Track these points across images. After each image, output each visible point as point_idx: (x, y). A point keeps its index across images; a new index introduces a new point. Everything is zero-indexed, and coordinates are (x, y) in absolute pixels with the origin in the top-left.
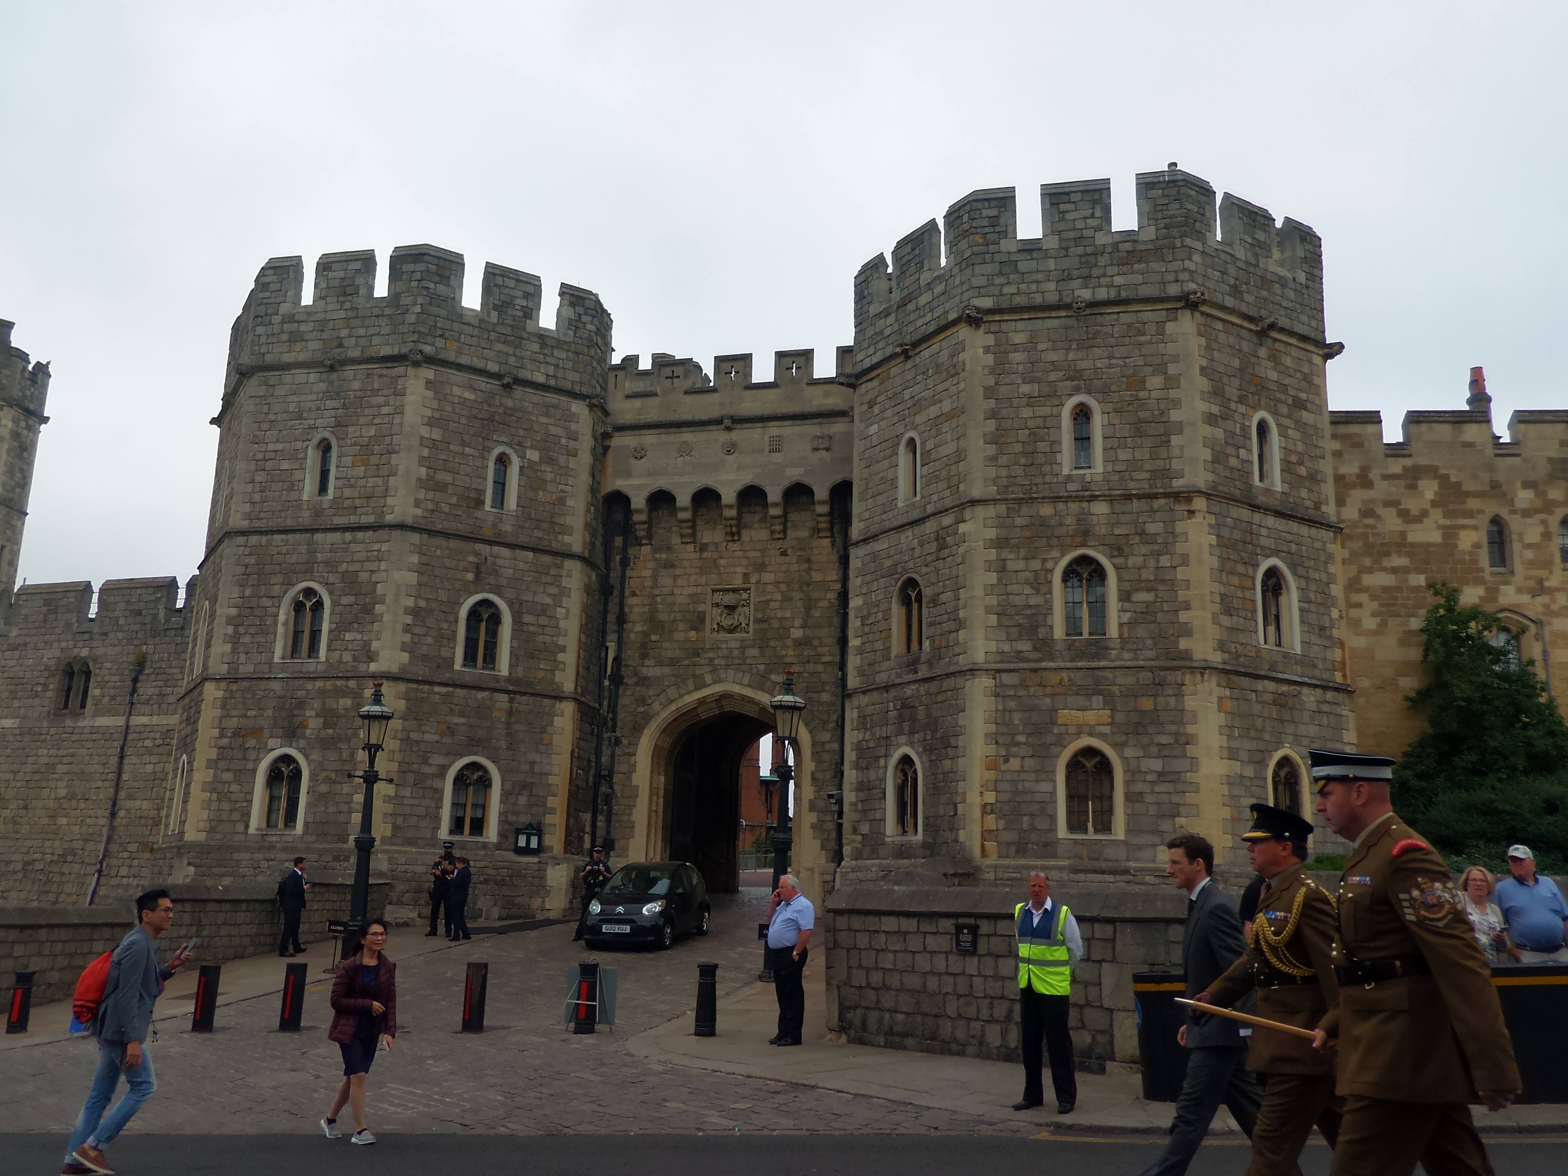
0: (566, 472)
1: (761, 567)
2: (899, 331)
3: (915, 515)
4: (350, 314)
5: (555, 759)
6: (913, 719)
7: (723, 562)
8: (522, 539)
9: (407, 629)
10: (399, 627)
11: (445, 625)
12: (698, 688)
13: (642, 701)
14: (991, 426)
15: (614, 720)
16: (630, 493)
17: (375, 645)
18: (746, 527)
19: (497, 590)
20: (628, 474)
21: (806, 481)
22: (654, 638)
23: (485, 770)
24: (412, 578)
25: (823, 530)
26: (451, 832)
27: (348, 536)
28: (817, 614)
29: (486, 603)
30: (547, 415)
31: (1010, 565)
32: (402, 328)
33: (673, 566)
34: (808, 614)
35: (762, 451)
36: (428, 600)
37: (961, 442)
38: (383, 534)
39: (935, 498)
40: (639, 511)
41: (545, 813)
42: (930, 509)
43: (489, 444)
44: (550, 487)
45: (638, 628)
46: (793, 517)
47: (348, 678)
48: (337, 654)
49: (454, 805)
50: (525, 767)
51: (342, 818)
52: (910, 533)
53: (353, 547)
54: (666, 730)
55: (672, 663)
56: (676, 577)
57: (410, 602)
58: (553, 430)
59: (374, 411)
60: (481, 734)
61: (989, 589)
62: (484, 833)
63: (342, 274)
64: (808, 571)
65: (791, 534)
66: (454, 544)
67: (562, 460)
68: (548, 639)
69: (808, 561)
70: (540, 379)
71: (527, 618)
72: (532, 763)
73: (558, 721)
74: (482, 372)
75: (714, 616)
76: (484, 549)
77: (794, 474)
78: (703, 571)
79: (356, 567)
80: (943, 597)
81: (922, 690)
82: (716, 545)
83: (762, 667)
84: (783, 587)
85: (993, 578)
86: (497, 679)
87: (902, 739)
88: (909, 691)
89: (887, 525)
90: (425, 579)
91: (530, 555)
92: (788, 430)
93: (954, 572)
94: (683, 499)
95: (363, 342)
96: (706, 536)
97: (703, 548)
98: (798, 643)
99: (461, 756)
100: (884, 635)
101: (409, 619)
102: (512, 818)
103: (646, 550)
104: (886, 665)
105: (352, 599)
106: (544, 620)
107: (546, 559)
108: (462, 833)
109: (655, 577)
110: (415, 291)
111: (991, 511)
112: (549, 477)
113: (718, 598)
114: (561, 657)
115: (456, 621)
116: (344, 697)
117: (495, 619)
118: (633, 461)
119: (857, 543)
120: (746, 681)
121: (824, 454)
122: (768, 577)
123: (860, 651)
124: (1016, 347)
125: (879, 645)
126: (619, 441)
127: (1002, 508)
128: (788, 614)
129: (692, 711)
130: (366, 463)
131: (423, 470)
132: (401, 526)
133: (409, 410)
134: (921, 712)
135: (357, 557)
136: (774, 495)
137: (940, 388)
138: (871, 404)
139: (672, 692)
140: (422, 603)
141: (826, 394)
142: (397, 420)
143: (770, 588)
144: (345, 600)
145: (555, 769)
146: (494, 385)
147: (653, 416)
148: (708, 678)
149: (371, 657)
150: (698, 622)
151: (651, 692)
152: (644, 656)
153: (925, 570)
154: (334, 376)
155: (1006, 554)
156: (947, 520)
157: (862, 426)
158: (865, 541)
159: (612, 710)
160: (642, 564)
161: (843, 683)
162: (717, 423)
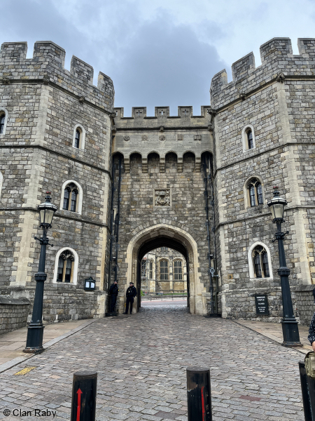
0: (102, 140)
1: (174, 182)
2: (238, 92)
3: (253, 154)
4: (16, 63)
5: (100, 250)
6: (262, 231)
7: (159, 180)
8: (86, 161)
9: (40, 190)
10: (37, 189)
11: (56, 191)
12: (151, 226)
13: (128, 230)
14: (291, 117)
15: (117, 238)
16: (123, 153)
17: (25, 196)
18: (167, 168)
19: (77, 180)
20: (123, 146)
21: (192, 150)
22: (132, 207)
23: (71, 253)
24: (43, 169)
25: (197, 169)
26: (58, 281)
27: (13, 150)
28: (196, 199)
29: (72, 184)
30: (95, 117)
31: (306, 168)
32: (39, 70)
33: (139, 181)
34: (193, 198)
35: (175, 140)
36: (49, 179)
37: (278, 124)
38: (30, 150)
39: (265, 146)
40: (127, 160)
41: (96, 273)
42: (261, 151)
43: (74, 122)
44: (97, 144)
45: (126, 203)
46: (186, 165)
47: (11, 210)
48: (6, 200)
49: (59, 268)
50: (88, 253)
51: (7, 273)
52: (252, 161)
53: (14, 155)
54: (138, 242)
55: (140, 216)
56: (140, 185)
57: (42, 179)
58: (98, 123)
59: (27, 101)
60: (71, 238)
61: (299, 177)
62: (71, 281)
63: (13, 49)
64: (192, 184)
65: (185, 171)
66: (60, 158)
67: (101, 135)
68: (97, 202)
69: (192, 180)
70: (94, 103)
71: (89, 193)
72: (91, 252)
73: (101, 235)
74: (72, 94)
75: (156, 199)
76: (72, 162)
77: (188, 148)
78: (151, 183)
79: (17, 163)
80: (274, 182)
81: (266, 219)
82: (156, 174)
83: (176, 218)
84: (183, 189)
85: (300, 173)
86: (77, 215)
87: (255, 239)
88: (258, 220)
89: (237, 160)
90: (48, 170)
91: (90, 168)
92: (185, 133)
93: (280, 172)
94: (145, 155)
95: (21, 74)
96: (152, 171)
97: (151, 175)
98: (190, 210)
99: (63, 247)
100: (240, 200)
101: (41, 186)
102: (83, 275)
103: (128, 175)
104: (242, 212)
105: (14, 176)
106: (95, 194)
107: (96, 171)
108: (61, 281)
109: (132, 184)
110: (46, 56)
111: (296, 148)
112: (96, 140)
113: (157, 193)
114: (101, 209)
115: (61, 190)
116: (9, 218)
117: (76, 192)
118: (124, 141)
119: (221, 169)
120: (170, 223)
121: (199, 142)
122: (177, 186)
123: (226, 208)
124: (297, 90)
125: (237, 204)
126: (118, 134)
127: (300, 147)
128: (185, 199)
129: (147, 235)
130: (22, 122)
131: (48, 126)
132: (39, 147)
133: (42, 101)
134: (266, 228)
135: (16, 159)
136: (180, 155)
137: (263, 107)
138: (224, 120)
139: (141, 227)
140: (47, 180)
141: (198, 121)
142: (37, 105)
143: (178, 190)
144: (10, 177)
145: (100, 255)
146: (76, 101)
147: (132, 126)
148: (155, 222)
149: (23, 201)
150: (150, 201)
151: (132, 227)
152: (129, 213)
153: (261, 173)
154: (7, 86)
155: (304, 164)
156: (272, 153)
157: (220, 128)
158: (226, 167)
159: (117, 233)
160: (127, 180)
161: (208, 224)
162: (158, 129)
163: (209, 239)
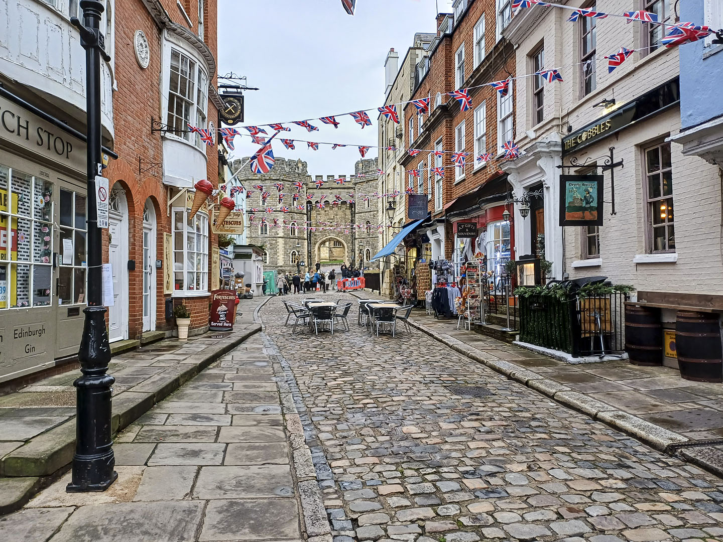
0: (303, 198)
1: (337, 215)
2: (365, 177)
3: (369, 210)
6: (369, 243)
7: (329, 214)
8: (297, 212)
9: (283, 229)
12: (326, 237)
13: (316, 239)
15: (311, 243)
16: (312, 201)
17: (278, 232)
18: (333, 208)
19: (295, 221)
21: (346, 200)
22: (317, 227)
23: (295, 252)
25: (348, 209)
28: (347, 224)
29: (293, 223)
32: (276, 173)
33: (320, 214)
34: (345, 223)
37: (378, 200)
38: (277, 212)
39: (373, 208)
40: (314, 204)
41: (304, 259)
42: (372, 210)
43: (292, 194)
45: (314, 226)
46: (343, 207)
47: (274, 238)
48: (271, 234)
49: (292, 259)
52: (368, 213)
54: (320, 244)
55: (321, 232)
56: (320, 216)
58: (300, 191)
59: (273, 189)
60: (294, 246)
62: (296, 263)
64: (345, 216)
65: (342, 210)
66: (288, 213)
67: (302, 196)
68: (302, 229)
69: (345, 214)
70: (298, 181)
71: (299, 226)
72: (302, 251)
73: (305, 243)
75: (328, 224)
76: (292, 214)
77: (343, 199)
78: (326, 215)
79: (273, 218)
80: (375, 225)
82: (328, 211)
83: (337, 233)
84: (341, 219)
86: (296, 237)
87: (367, 247)
88: (368, 239)
89: (363, 211)
90: (284, 220)
91: (299, 214)
92: (342, 190)
93: (377, 221)
94: (322, 203)
96: (326, 209)
97: (326, 211)
98: (344, 229)
99: (292, 250)
100: (363, 229)
101: (283, 227)
102: (300, 260)
103: (315, 211)
104: (363, 234)
105: (273, 224)
106: (302, 226)
107: (301, 215)
108: (293, 263)
109: (316, 216)
112: (301, 200)
113: (329, 220)
114: (304, 232)
115: (289, 227)
116: (273, 241)
118: (312, 195)
119: (358, 213)
120: (335, 235)
121: (349, 196)
122: (338, 217)
123: (358, 232)
125: (362, 231)
126: (309, 191)
128: (342, 224)
129: (324, 241)
130: (272, 199)
131: (283, 200)
132: (281, 211)
134: (371, 242)
135: (273, 216)
136: (339, 202)
137: (374, 190)
138: (359, 189)
139: (321, 237)
140: (284, 224)
141: (348, 184)
143: (338, 219)
144: (271, 224)
145: (305, 251)
146: (292, 183)
147: (316, 186)
148: (328, 235)
149: (278, 234)
150: (325, 225)
151: (317, 237)
152: (316, 231)
153: (371, 220)
154: (263, 182)
156: (375, 213)
157: (357, 192)
159: (310, 240)
160: (314, 214)
161: (352, 236)
162: (329, 188)
163: (352, 243)
